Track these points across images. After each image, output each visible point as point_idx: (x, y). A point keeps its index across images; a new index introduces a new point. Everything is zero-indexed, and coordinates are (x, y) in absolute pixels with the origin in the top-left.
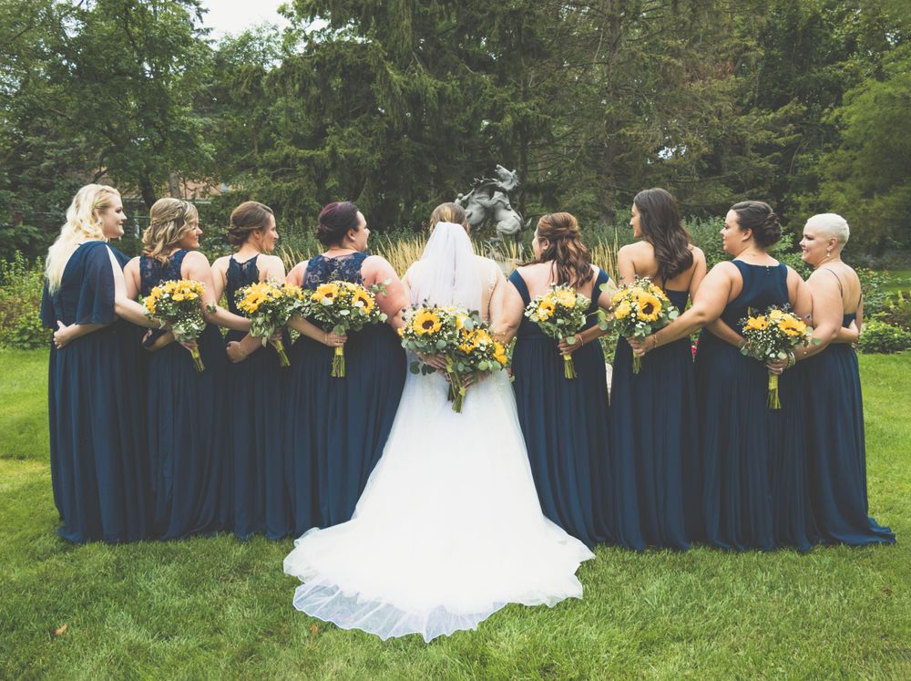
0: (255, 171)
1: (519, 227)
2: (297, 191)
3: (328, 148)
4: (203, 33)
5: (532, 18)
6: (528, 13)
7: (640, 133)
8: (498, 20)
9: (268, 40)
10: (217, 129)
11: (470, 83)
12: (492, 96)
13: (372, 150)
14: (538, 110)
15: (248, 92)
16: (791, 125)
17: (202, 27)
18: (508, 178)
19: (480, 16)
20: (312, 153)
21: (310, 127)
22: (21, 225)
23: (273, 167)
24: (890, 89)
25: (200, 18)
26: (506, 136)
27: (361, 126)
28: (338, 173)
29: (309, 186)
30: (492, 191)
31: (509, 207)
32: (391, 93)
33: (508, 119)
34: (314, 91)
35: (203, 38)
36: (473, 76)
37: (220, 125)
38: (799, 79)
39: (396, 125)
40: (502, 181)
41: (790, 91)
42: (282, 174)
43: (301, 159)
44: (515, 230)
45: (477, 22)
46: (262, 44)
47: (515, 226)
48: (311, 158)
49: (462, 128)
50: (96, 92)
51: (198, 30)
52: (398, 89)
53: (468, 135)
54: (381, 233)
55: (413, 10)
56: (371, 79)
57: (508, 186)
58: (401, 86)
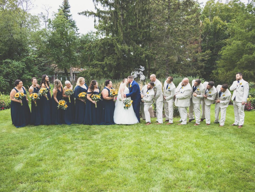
0: (89, 66)
1: (145, 79)
2: (98, 71)
3: (105, 62)
4: (78, 34)
5: (149, 33)
6: (148, 32)
7: (173, 58)
8: (142, 33)
9: (92, 36)
10: (81, 56)
11: (136, 47)
12: (141, 50)
13: (114, 62)
14: (150, 53)
15: (88, 50)
16: (207, 56)
17: (77, 33)
18: (143, 69)
19: (138, 33)
20: (101, 63)
21: (101, 57)
22: (40, 78)
23: (93, 65)
24: (231, 47)
25: (77, 31)
26: (143, 59)
27: (112, 57)
28: (107, 67)
29: (101, 70)
30: (139, 71)
31: (143, 74)
32: (118, 50)
33: (144, 55)
34: (102, 49)
35: (78, 35)
36: (136, 46)
37: (81, 55)
38: (216, 43)
39: (119, 57)
40: (141, 69)
41: (214, 46)
42: (95, 67)
43: (99, 64)
44: (144, 79)
45: (137, 34)
46: (91, 37)
47: (144, 78)
48: (101, 64)
49: (134, 57)
50: (56, 50)
51: (77, 34)
52: (120, 49)
53: (135, 59)
54: (116, 80)
55: (123, 32)
56: (114, 47)
57: (142, 70)
58: (120, 48)
